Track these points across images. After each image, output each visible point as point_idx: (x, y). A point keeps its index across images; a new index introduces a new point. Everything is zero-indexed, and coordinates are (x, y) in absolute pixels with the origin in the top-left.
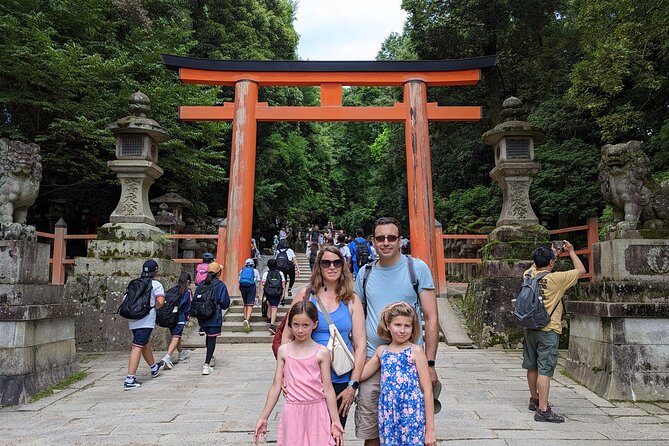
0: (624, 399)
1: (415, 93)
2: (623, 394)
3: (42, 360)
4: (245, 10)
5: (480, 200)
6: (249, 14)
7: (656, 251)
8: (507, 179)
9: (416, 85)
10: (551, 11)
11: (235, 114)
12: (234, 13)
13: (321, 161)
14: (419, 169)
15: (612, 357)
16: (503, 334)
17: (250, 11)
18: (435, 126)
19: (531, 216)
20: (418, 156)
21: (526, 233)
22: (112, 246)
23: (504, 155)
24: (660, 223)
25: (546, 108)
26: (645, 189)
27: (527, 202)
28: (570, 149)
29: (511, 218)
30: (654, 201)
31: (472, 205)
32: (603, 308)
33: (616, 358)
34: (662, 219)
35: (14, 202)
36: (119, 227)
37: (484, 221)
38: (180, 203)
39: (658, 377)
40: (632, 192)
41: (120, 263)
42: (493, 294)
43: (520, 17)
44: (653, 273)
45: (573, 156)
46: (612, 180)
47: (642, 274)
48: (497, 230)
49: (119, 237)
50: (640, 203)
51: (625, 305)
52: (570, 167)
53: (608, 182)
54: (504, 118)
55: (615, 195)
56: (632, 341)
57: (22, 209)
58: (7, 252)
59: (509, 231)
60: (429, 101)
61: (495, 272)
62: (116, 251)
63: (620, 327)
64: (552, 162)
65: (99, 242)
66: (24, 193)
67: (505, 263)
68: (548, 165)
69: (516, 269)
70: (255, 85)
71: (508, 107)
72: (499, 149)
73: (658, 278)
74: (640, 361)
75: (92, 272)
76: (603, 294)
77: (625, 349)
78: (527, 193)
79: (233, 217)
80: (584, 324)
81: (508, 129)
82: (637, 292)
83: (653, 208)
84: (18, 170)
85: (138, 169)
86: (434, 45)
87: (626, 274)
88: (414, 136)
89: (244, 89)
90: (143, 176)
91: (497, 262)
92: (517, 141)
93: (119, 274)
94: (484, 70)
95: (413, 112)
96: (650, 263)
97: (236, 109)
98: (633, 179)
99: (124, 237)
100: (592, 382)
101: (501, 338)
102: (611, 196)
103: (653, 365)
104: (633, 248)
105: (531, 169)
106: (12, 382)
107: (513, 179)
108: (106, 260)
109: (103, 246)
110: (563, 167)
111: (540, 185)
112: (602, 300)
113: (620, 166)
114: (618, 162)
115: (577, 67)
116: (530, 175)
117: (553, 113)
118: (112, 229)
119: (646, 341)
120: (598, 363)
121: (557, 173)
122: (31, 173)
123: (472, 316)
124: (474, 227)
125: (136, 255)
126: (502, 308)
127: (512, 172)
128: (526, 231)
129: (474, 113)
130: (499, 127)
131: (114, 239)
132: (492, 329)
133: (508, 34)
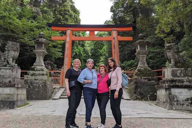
0: (172, 109)
1: (114, 34)
2: (171, 108)
3: (19, 98)
4: (67, 12)
5: (132, 64)
6: (69, 13)
7: (179, 71)
8: (140, 55)
9: (115, 31)
10: (151, 12)
11: (66, 39)
12: (64, 13)
13: (87, 54)
14: (116, 53)
15: (168, 98)
16: (139, 97)
17: (69, 12)
18: (120, 42)
19: (146, 65)
20: (115, 50)
21: (145, 70)
22: (34, 72)
23: (139, 49)
24: (180, 64)
25: (150, 38)
26: (176, 55)
27: (145, 61)
28: (157, 49)
29: (141, 66)
30: (179, 58)
31: (130, 65)
32: (166, 86)
33: (169, 99)
34: (181, 63)
35: (13, 58)
36: (36, 67)
37: (133, 68)
38: (50, 63)
39: (180, 104)
40: (173, 56)
41: (36, 77)
42: (136, 86)
43: (143, 14)
44: (179, 77)
45: (158, 50)
46: (168, 53)
47: (176, 77)
48: (137, 69)
49: (36, 70)
50: (175, 59)
51: (171, 85)
52: (157, 53)
53: (167, 54)
54: (139, 39)
55: (168, 57)
56: (173, 94)
57: (14, 59)
58: (11, 70)
59: (141, 69)
60: (118, 35)
61: (137, 80)
62: (35, 73)
63: (170, 91)
64: (152, 52)
65: (30, 71)
66: (15, 55)
67: (139, 78)
68: (151, 53)
69: (143, 79)
70: (72, 31)
71: (140, 36)
72: (137, 48)
73: (180, 78)
74: (175, 99)
75: (29, 79)
76: (166, 83)
77: (171, 96)
78: (145, 59)
79: (65, 66)
80: (161, 91)
81: (140, 42)
82: (174, 82)
83: (179, 60)
84: (14, 49)
85: (41, 52)
86: (119, 21)
87: (172, 77)
88: (114, 45)
89: (69, 32)
90: (42, 54)
91: (137, 77)
92: (142, 46)
93: (36, 80)
94: (133, 27)
95: (114, 38)
96: (178, 74)
97: (66, 37)
98: (173, 53)
99: (37, 70)
100: (163, 105)
101: (139, 98)
102: (167, 57)
103: (179, 100)
104: (173, 70)
105: (146, 53)
106: (12, 103)
107: (142, 55)
108: (32, 76)
109: (31, 72)
110: (155, 53)
111: (149, 58)
112: (165, 84)
113: (169, 49)
114: (169, 48)
115: (158, 25)
116: (146, 54)
117: (152, 39)
118: (34, 68)
119: (177, 94)
120: (165, 101)
121: (153, 55)
122: (17, 50)
123: (131, 92)
124: (131, 70)
125: (40, 75)
126: (139, 90)
127: (141, 53)
128: (145, 69)
129: (130, 39)
130: (138, 41)
131: (34, 70)
132: (136, 95)
133: (139, 19)
